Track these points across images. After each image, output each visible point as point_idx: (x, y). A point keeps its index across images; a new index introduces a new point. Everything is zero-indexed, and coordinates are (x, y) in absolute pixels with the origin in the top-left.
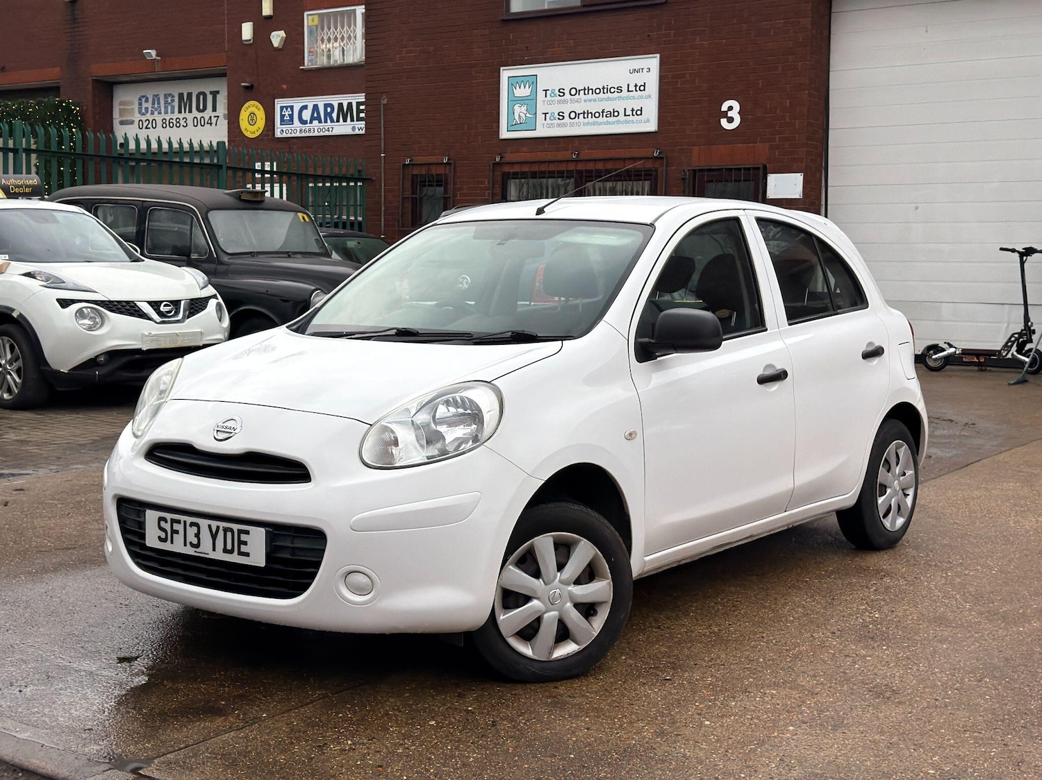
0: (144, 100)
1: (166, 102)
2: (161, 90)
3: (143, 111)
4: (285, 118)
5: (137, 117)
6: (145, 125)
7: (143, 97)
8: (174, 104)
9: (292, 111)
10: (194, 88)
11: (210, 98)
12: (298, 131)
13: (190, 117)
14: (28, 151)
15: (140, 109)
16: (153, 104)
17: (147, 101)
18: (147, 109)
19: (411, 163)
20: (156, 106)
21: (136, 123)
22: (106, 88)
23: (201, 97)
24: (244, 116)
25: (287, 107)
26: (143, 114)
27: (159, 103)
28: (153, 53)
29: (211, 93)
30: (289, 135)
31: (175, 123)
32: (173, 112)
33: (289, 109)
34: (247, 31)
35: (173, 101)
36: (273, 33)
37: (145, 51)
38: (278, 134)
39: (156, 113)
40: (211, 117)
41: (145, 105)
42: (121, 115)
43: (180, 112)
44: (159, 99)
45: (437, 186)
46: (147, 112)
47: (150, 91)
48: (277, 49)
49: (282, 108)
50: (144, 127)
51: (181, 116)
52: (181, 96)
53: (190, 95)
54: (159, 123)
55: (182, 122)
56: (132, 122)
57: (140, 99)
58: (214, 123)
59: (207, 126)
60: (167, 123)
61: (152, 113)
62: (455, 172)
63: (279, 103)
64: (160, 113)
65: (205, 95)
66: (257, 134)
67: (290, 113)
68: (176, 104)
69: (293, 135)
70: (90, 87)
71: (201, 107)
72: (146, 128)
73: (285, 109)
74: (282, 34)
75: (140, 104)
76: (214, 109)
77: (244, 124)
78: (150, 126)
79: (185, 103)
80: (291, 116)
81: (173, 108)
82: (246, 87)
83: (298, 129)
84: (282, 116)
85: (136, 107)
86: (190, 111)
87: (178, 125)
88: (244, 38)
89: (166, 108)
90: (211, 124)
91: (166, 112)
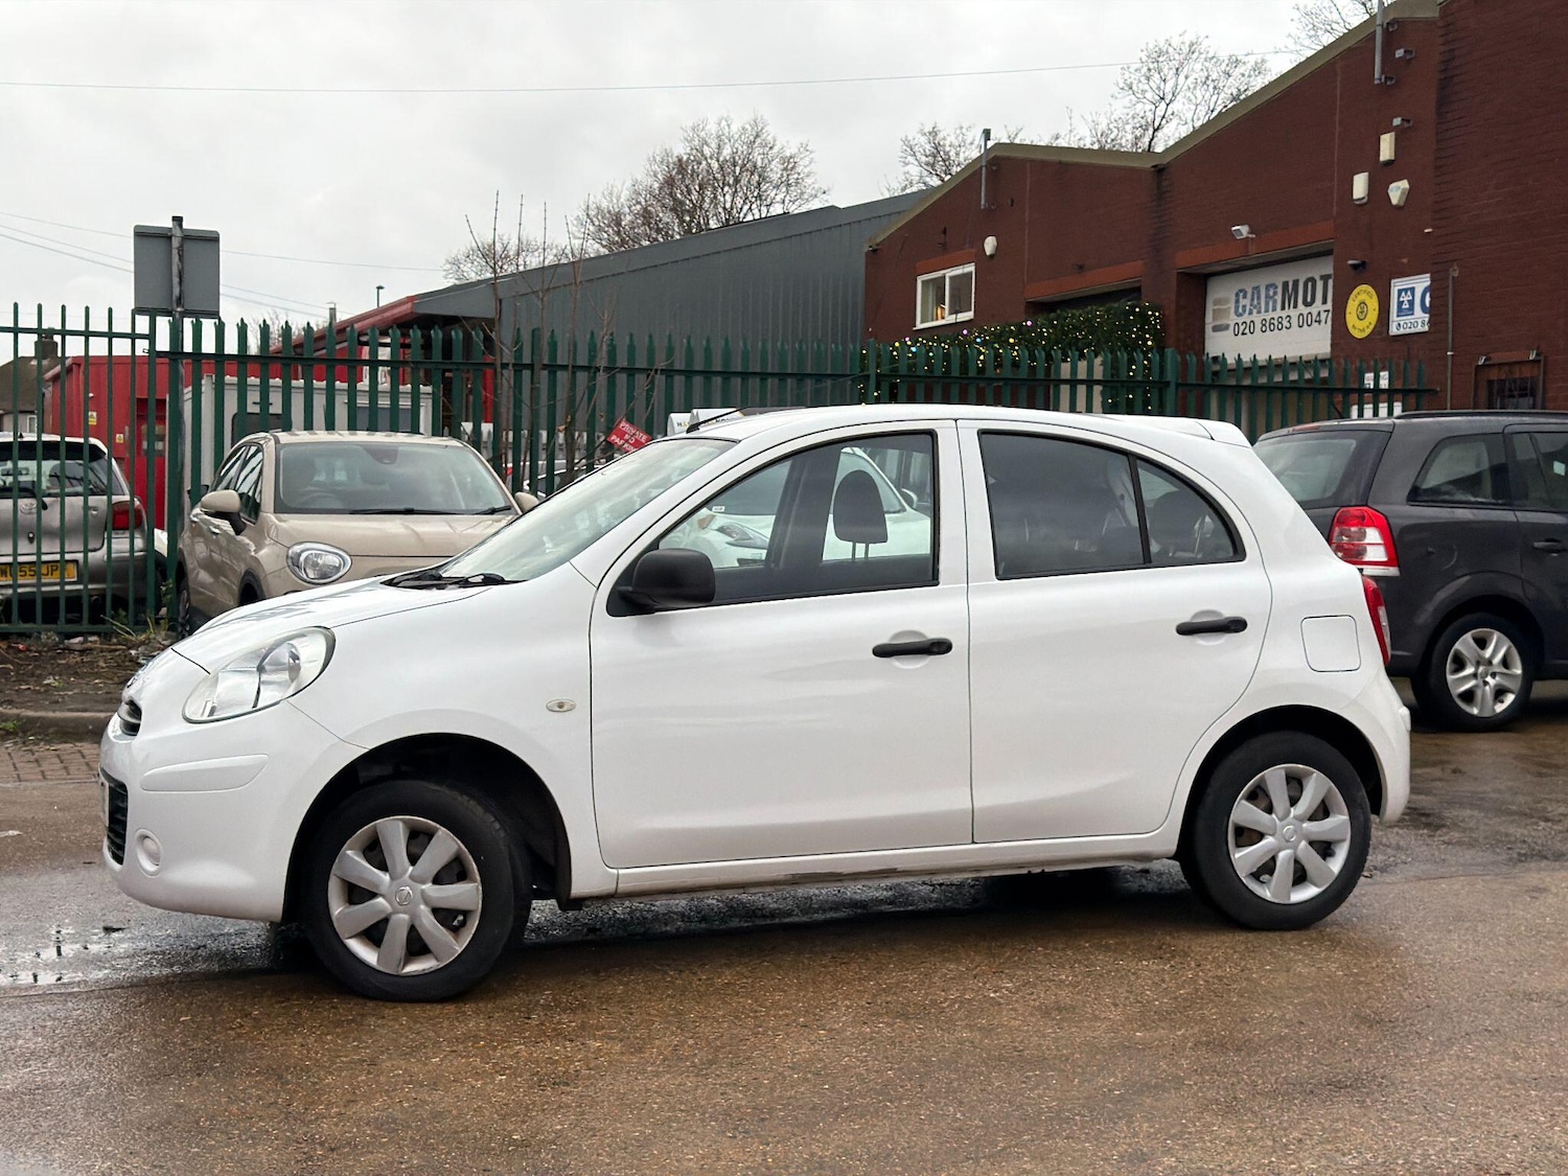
0: (1241, 294)
1: (1267, 296)
2: (1262, 279)
3: (1240, 310)
4: (1404, 307)
5: (1232, 319)
6: (1242, 328)
7: (1241, 291)
8: (1276, 297)
9: (1413, 297)
10: (1300, 273)
11: (1320, 285)
12: (1420, 324)
13: (1294, 313)
14: (1090, 383)
15: (1237, 308)
16: (1252, 300)
17: (1245, 297)
18: (1244, 307)
19: (1487, 363)
20: (1255, 302)
21: (1231, 328)
22: (1196, 284)
23: (1310, 284)
24: (1352, 306)
25: (1406, 290)
26: (1241, 315)
27: (1259, 298)
28: (1244, 230)
29: (1322, 277)
30: (1408, 331)
31: (1276, 323)
32: (1274, 309)
33: (1409, 293)
34: (1360, 186)
35: (1275, 293)
36: (1393, 186)
37: (1234, 228)
38: (1393, 331)
39: (1255, 311)
40: (1319, 313)
41: (1243, 302)
42: (1214, 319)
43: (1283, 308)
44: (1259, 292)
45: (1521, 396)
46: (1244, 311)
47: (1248, 281)
48: (1397, 208)
49: (1400, 292)
50: (1241, 332)
51: (1284, 314)
52: (1286, 284)
53: (1296, 283)
54: (1258, 326)
55: (1285, 323)
56: (1227, 327)
57: (1237, 295)
58: (1323, 321)
59: (1315, 325)
60: (1267, 325)
61: (1251, 313)
62: (1545, 373)
63: (1397, 285)
64: (1259, 312)
65: (1312, 280)
66: (1368, 331)
67: (1411, 298)
68: (1279, 298)
69: (1413, 330)
70: (1174, 282)
71: (1309, 300)
72: (1243, 334)
73: (1403, 294)
74: (1404, 184)
75: (1237, 301)
76: (1325, 302)
77: (1351, 319)
78: (1247, 331)
79: (1289, 295)
80: (1411, 303)
81: (1275, 302)
82: (1355, 267)
83: (1419, 321)
84: (1400, 303)
85: (1232, 305)
86: (1295, 307)
87: (1280, 326)
88: (1355, 196)
89: (1267, 304)
90: (1319, 322)
91: (1267, 311)
